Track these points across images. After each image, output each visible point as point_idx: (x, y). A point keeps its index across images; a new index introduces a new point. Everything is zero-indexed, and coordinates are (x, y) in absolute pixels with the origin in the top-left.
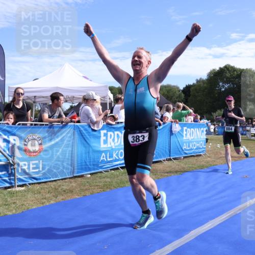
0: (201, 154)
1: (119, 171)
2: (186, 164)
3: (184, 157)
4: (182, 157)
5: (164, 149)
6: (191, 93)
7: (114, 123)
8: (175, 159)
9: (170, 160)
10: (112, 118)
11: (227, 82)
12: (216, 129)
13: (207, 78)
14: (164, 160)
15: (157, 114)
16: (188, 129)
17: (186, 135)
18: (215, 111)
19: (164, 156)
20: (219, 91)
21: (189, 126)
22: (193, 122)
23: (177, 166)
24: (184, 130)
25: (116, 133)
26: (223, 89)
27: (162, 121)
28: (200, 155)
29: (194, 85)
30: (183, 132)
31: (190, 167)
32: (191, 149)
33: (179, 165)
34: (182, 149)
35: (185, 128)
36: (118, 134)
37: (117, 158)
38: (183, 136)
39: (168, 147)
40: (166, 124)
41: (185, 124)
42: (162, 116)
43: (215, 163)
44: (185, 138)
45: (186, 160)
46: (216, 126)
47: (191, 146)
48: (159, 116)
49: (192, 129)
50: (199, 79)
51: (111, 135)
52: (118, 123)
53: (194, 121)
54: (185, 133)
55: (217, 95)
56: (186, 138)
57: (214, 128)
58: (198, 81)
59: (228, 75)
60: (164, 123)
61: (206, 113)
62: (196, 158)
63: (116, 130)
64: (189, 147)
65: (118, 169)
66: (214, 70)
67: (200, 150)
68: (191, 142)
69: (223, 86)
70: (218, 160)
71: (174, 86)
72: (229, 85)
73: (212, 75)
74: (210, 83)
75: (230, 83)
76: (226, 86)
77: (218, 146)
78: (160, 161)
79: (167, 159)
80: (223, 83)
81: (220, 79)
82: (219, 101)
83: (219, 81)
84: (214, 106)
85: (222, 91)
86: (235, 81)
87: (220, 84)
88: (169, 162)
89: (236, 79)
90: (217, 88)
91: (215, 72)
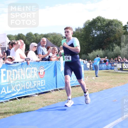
1: (17, 100)
5: (52, 82)
7: (12, 63)
9: (57, 90)
10: (10, 60)
11: (98, 30)
12: (91, 66)
13: (83, 27)
14: (52, 91)
18: (90, 52)
19: (52, 87)
20: (93, 37)
25: (13, 70)
26: (96, 35)
29: (74, 33)
32: (73, 82)
33: (63, 94)
36: (15, 72)
37: (15, 91)
39: (55, 81)
43: (91, 91)
46: (91, 63)
50: (77, 28)
51: (9, 73)
52: (15, 63)
55: (91, 40)
57: (89, 65)
59: (99, 24)
61: (84, 53)
62: (77, 88)
63: (13, 69)
64: (71, 79)
65: (15, 99)
66: (89, 21)
69: (96, 33)
70: (94, 89)
72: (100, 32)
73: (87, 25)
74: (86, 31)
75: (101, 30)
76: (98, 33)
77: (93, 79)
78: (49, 92)
79: (54, 90)
80: (96, 31)
81: (93, 28)
82: (93, 44)
83: (93, 29)
84: (89, 48)
85: (95, 37)
86: (105, 29)
87: (94, 31)
88: (56, 92)
89: (105, 27)
90: (91, 35)
91: (89, 23)
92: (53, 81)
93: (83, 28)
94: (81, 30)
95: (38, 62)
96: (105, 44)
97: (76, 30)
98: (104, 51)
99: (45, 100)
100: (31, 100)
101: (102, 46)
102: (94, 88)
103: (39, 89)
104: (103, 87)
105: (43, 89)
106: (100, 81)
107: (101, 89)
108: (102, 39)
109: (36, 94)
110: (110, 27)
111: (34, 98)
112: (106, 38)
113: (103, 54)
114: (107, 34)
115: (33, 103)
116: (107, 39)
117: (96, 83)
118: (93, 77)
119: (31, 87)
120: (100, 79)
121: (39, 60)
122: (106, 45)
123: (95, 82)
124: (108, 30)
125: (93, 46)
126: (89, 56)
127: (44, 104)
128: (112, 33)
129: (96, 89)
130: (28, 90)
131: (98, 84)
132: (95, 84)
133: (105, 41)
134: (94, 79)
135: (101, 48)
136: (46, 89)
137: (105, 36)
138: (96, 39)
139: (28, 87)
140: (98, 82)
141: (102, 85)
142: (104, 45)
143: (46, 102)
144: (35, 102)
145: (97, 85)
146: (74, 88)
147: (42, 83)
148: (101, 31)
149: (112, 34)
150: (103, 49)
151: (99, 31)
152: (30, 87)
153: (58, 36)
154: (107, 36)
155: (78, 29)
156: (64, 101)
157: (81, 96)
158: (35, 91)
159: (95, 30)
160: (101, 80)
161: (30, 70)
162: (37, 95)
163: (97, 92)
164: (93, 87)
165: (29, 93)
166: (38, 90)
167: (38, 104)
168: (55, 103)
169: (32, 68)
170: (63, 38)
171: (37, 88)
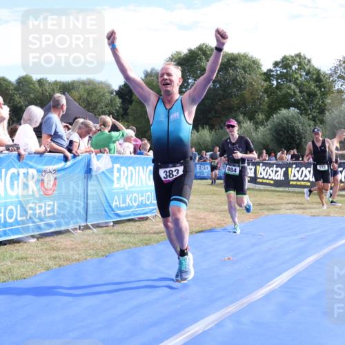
0: (148, 215)
3: (116, 223)
4: (111, 221)
8: (97, 226)
9: (87, 227)
14: (75, 229)
15: (61, 137)
16: (123, 168)
17: (119, 179)
21: (125, 162)
22: (133, 155)
23: (100, 241)
24: (115, 170)
27: (70, 151)
28: (147, 219)
30: (113, 175)
31: (125, 242)
32: (128, 208)
34: (110, 206)
35: (117, 166)
38: (113, 182)
39: (82, 204)
40: (78, 158)
41: (117, 158)
44: (116, 185)
45: (117, 227)
47: (128, 200)
48: (66, 143)
49: (131, 168)
50: (149, 71)
53: (135, 152)
54: (116, 174)
56: (118, 186)
58: (147, 74)
60: (75, 156)
62: (137, 224)
64: (124, 202)
66: (178, 53)
67: (147, 209)
68: (129, 193)
78: (67, 231)
79: (80, 227)
80: (195, 80)
81: (189, 72)
83: (188, 74)
86: (218, 76)
87: (190, 81)
88: (85, 231)
91: (179, 58)
92: (77, 205)
95: (41, 154)
96: (217, 115)
97: (146, 76)
98: (213, 132)
99: (54, 254)
100: (17, 250)
101: (211, 119)
103: (40, 223)
104: (204, 225)
105: (50, 225)
106: (198, 209)
107: (197, 228)
108: (209, 102)
109: (33, 237)
110: (231, 71)
111: (25, 246)
112: (220, 100)
113: (212, 140)
114: (224, 91)
115: (22, 259)
116: (224, 101)
119: (19, 219)
120: (199, 204)
121: (42, 149)
122: (219, 117)
124: (226, 80)
127: (51, 263)
128: (235, 86)
130: (11, 225)
133: (217, 107)
135: (206, 124)
136: (59, 224)
137: (217, 95)
139: (11, 218)
140: (194, 210)
141: (201, 219)
142: (216, 117)
143: (55, 258)
144: (27, 258)
146: (132, 223)
147: (48, 209)
149: (235, 90)
150: (212, 128)
152: (16, 219)
153: (99, 88)
154: (224, 95)
155: (151, 72)
156: (103, 256)
157: (147, 244)
159: (193, 77)
160: (201, 207)
166: (39, 228)
167: (36, 263)
168: (78, 260)
169: (24, 170)
170: (112, 93)
171: (34, 222)
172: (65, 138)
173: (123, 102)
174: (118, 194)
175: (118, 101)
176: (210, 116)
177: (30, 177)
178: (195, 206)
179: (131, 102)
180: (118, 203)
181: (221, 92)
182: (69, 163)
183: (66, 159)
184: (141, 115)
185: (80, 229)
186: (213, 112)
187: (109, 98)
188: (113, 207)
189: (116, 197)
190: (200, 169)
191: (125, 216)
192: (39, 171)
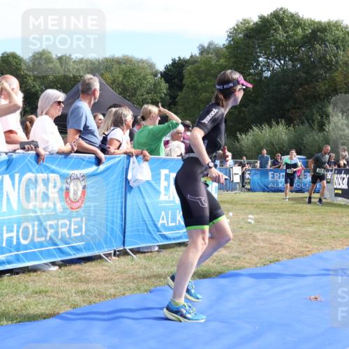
2: (163, 266)
3: (162, 247)
5: (109, 224)
6: (187, 81)
8: (137, 251)
11: (278, 55)
13: (226, 43)
14: (108, 255)
18: (245, 130)
19: (108, 242)
23: (142, 271)
24: (163, 177)
26: (267, 74)
29: (193, 60)
32: (179, 227)
33: (145, 268)
34: (155, 225)
35: (165, 172)
38: (158, 192)
39: (119, 222)
40: (114, 161)
41: (165, 160)
42: (105, 140)
43: (239, 264)
44: (163, 197)
45: (165, 253)
46: (247, 167)
47: (178, 217)
48: (98, 139)
50: (206, 45)
54: (163, 183)
56: (166, 198)
58: (203, 51)
59: (281, 36)
66: (246, 22)
69: (268, 65)
70: (247, 257)
71: (142, 61)
72: (282, 62)
73: (241, 35)
74: (235, 57)
75: (285, 58)
76: (276, 65)
77: (250, 220)
78: (99, 257)
79: (115, 252)
80: (267, 58)
81: (259, 47)
82: (256, 103)
83: (258, 50)
84: (242, 115)
85: (266, 77)
86: (299, 52)
87: (261, 59)
88: (122, 258)
89: (300, 47)
90: (252, 71)
91: (247, 28)
92: (113, 223)
93: (227, 48)
94: (217, 51)
95: (66, 154)
96: (297, 106)
97: (201, 53)
98: (291, 128)
99: (82, 287)
100: (34, 281)
101: (289, 110)
102: (249, 252)
103: (62, 246)
104: (280, 252)
105: (76, 249)
106: (272, 231)
107: (272, 257)
108: (286, 87)
109: (54, 264)
110: (318, 46)
111: (44, 276)
112: (301, 85)
114: (307, 73)
115: (40, 292)
116: (306, 87)
117: (258, 235)
118: (250, 216)
119: (37, 240)
120: (273, 224)
121: (67, 148)
122: (298, 108)
123: (255, 234)
124: (310, 57)
125: (257, 108)
126: (242, 143)
127: (78, 299)
128: (322, 67)
129: (256, 256)
130: (26, 247)
131: (264, 241)
132: (255, 239)
133: (296, 95)
134: (253, 222)
135: (282, 116)
136: (88, 248)
137: (297, 79)
138: (268, 85)
139: (25, 238)
140: (266, 232)
141: (276, 244)
142: (294, 108)
143: (83, 292)
144: (46, 292)
145: (262, 244)
147: (73, 227)
148: (285, 61)
149: (322, 72)
150: (289, 122)
151: (279, 60)
152: (32, 240)
153: (139, 68)
154: (306, 79)
155: (208, 47)
156: (146, 291)
157: (204, 277)
158: (49, 254)
159: (265, 54)
160: (275, 228)
161: (36, 181)
162: (56, 268)
163: (258, 265)
164: (248, 249)
165: (29, 260)
166: (61, 251)
167: (58, 298)
168: (114, 296)
169: (44, 175)
170: (155, 75)
171: (55, 244)
172: (97, 133)
173: (170, 88)
174: (165, 209)
175: (164, 86)
176: (287, 106)
177: (51, 185)
178: (267, 227)
179: (181, 88)
180: (165, 221)
181: (304, 75)
182: (102, 167)
183: (99, 162)
184: (195, 104)
185: (115, 255)
186: (291, 102)
187: (152, 81)
188: (159, 226)
189: (163, 213)
190: (273, 178)
191: (174, 239)
192: (63, 177)
